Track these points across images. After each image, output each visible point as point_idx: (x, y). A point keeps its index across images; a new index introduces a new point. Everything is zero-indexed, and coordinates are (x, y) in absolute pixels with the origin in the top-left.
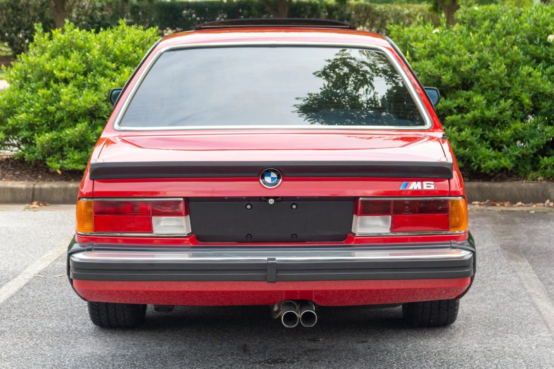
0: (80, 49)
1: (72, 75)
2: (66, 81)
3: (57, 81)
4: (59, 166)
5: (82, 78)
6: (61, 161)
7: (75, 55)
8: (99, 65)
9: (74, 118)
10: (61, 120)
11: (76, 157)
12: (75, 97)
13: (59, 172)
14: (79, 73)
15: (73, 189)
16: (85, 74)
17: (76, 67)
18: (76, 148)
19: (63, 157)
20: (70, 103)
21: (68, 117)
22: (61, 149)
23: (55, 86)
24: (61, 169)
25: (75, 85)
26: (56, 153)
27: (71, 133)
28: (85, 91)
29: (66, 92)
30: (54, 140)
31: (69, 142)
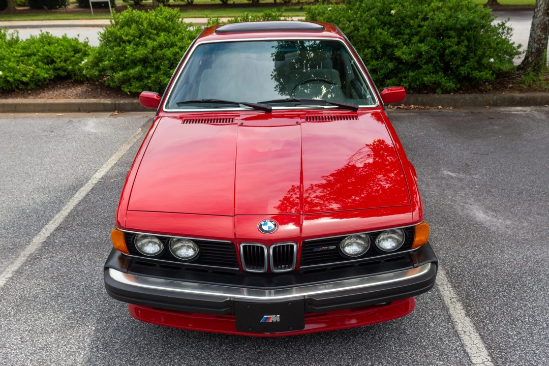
0: (137, 22)
1: (132, 38)
2: (129, 42)
3: (124, 42)
4: (128, 90)
5: (138, 39)
6: (129, 87)
7: (134, 26)
8: (147, 32)
9: (135, 63)
10: (128, 64)
11: (137, 85)
12: (135, 51)
13: (129, 93)
14: (137, 37)
15: (136, 103)
16: (140, 37)
17: (134, 33)
18: (137, 80)
19: (131, 85)
20: (132, 56)
21: (131, 63)
22: (129, 80)
23: (123, 45)
24: (129, 92)
25: (134, 44)
26: (126, 83)
27: (133, 71)
28: (140, 48)
29: (129, 48)
30: (124, 75)
31: (133, 76)
